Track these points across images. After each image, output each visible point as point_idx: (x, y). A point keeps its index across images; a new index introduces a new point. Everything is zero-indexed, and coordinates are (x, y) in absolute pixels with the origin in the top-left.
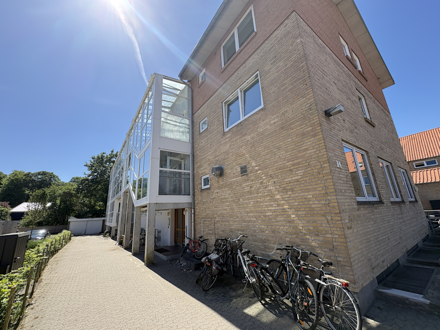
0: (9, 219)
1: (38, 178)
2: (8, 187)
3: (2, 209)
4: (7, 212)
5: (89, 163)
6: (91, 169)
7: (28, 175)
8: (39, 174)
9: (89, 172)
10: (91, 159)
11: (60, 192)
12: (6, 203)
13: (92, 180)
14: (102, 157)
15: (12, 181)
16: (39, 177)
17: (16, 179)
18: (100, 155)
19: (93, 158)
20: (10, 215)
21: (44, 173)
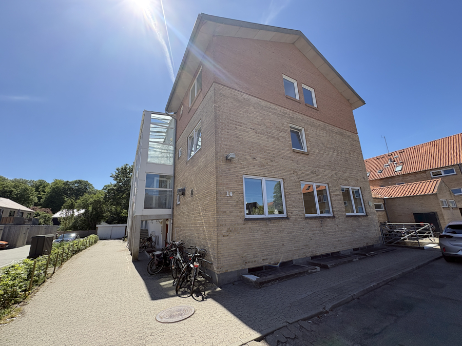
0: (51, 224)
1: (75, 187)
2: (51, 195)
3: (46, 215)
4: (49, 218)
5: (114, 174)
6: (116, 179)
7: (66, 183)
8: (76, 182)
9: (115, 182)
10: (116, 170)
11: (92, 200)
12: (49, 210)
13: (117, 190)
14: (126, 168)
15: (54, 189)
16: (76, 185)
17: (57, 187)
18: (123, 166)
19: (117, 170)
20: (52, 220)
21: (80, 182)
